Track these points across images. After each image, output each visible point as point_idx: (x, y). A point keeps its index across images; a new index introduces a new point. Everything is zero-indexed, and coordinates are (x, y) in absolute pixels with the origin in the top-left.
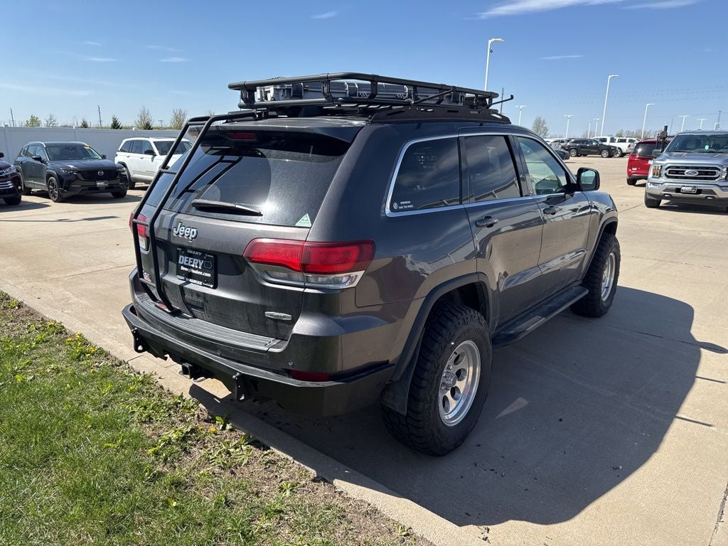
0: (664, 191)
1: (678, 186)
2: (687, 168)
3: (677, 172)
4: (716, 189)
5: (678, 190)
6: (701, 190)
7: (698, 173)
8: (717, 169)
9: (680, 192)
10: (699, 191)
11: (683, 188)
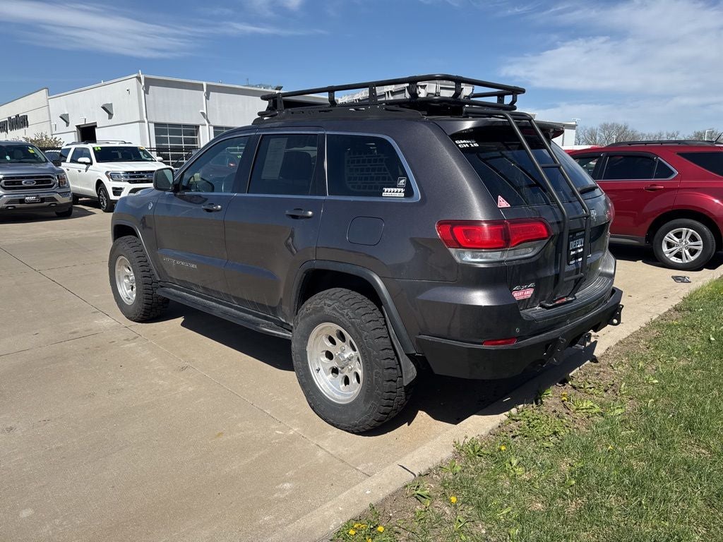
0: (7, 204)
1: (22, 196)
2: (23, 178)
3: (14, 183)
4: (56, 196)
5: (22, 201)
6: (44, 198)
7: (35, 182)
8: (50, 177)
9: (25, 203)
10: (43, 200)
11: (27, 198)
